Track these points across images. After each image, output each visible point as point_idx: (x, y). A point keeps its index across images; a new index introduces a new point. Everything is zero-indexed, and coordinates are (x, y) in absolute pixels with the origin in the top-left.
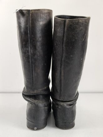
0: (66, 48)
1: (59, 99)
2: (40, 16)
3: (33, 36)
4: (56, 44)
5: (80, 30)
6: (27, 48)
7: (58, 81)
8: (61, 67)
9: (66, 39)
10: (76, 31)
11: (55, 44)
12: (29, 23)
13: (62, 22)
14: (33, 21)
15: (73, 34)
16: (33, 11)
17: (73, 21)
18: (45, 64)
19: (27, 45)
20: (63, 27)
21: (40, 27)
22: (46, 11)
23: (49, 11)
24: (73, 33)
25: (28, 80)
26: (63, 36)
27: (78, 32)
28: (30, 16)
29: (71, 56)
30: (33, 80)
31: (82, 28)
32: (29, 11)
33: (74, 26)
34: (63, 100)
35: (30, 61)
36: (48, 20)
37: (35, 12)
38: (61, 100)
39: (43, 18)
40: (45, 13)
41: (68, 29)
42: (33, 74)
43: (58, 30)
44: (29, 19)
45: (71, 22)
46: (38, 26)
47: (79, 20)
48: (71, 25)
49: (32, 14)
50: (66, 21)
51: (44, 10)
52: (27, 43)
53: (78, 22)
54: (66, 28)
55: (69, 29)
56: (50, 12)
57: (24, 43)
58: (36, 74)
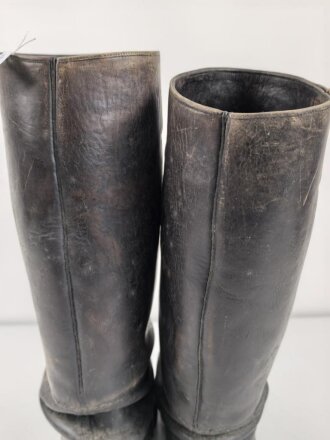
0: (226, 242)
1: (191, 428)
2: (105, 87)
3: (73, 180)
4: (180, 213)
5: (292, 164)
6: (50, 230)
7: (190, 366)
8: (201, 316)
9: (227, 205)
10: (276, 167)
11: (176, 214)
12: (54, 118)
13: (210, 124)
14: (73, 112)
15: (261, 183)
16: (69, 65)
17: (263, 122)
18: (133, 293)
19: (50, 219)
20: (213, 147)
21: (104, 136)
22: (131, 63)
23: (144, 60)
24: (259, 176)
25: (57, 360)
26: (215, 187)
27: (282, 172)
28: (58, 86)
29: (249, 273)
30: (79, 359)
31: (302, 151)
32: (50, 63)
33: (267, 144)
34: (207, 433)
35: (66, 289)
36: (141, 103)
37: (82, 68)
38: (200, 432)
39: (116, 95)
40: (125, 71)
41: (235, 160)
42: (80, 339)
43: (189, 156)
44: (54, 101)
45: (254, 129)
46: (96, 132)
47: (288, 116)
48: (250, 143)
49: (67, 79)
50: (225, 119)
51: (123, 56)
52: (50, 211)
53: (287, 127)
54: (226, 152)
55: (242, 159)
56: (147, 64)
57: (34, 210)
58: (91, 342)
